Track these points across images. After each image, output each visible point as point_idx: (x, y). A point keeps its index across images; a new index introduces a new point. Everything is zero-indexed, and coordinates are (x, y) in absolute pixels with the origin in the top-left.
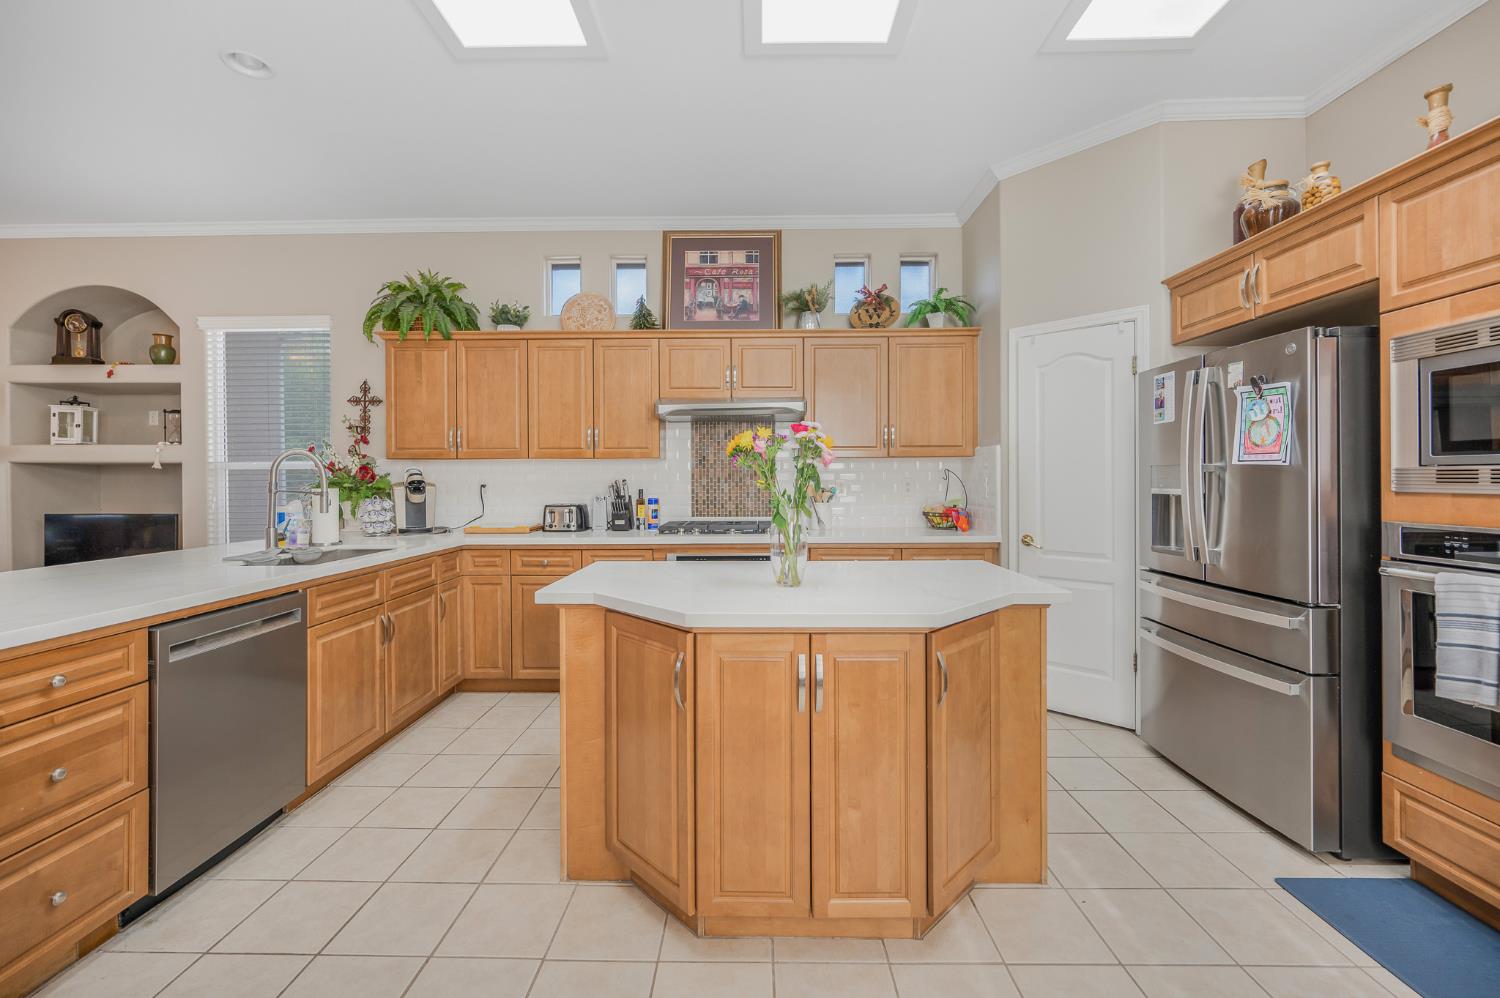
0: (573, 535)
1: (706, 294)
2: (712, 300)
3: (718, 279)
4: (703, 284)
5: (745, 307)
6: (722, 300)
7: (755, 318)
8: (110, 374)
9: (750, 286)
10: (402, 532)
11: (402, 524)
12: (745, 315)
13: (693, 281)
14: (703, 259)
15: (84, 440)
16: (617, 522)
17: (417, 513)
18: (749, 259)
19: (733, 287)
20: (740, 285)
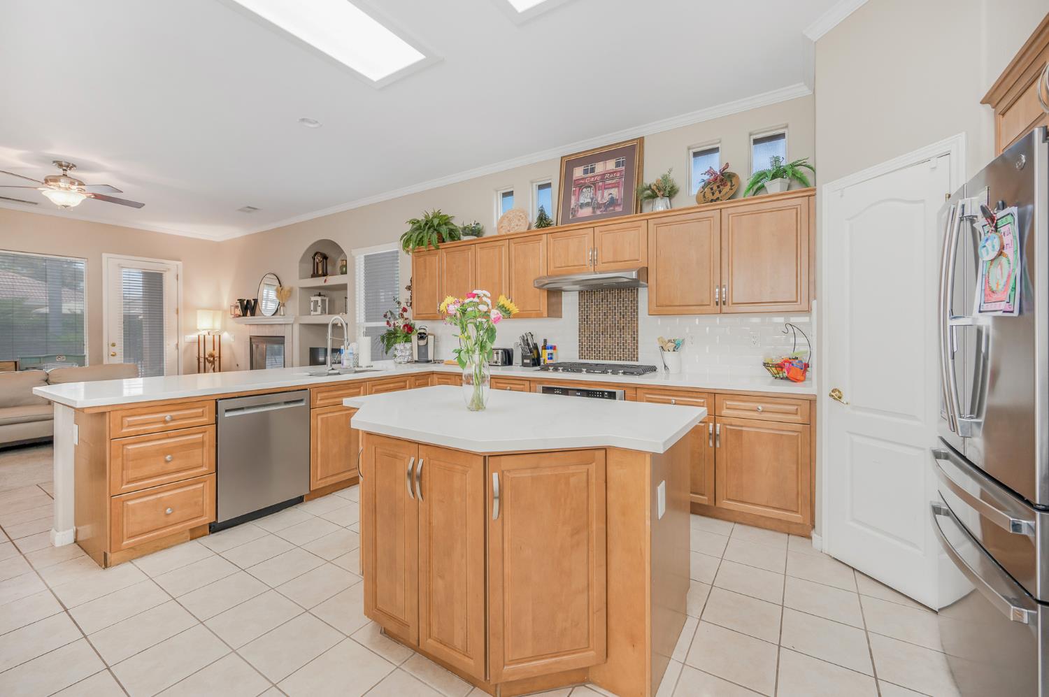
0: (500, 368)
1: (586, 196)
2: (590, 201)
3: (594, 184)
4: (584, 190)
5: (613, 202)
6: (597, 200)
7: (619, 209)
8: (325, 281)
9: (616, 186)
10: (416, 361)
11: (416, 358)
12: (612, 208)
13: (577, 189)
14: (586, 172)
15: (322, 313)
16: (525, 361)
17: (423, 351)
18: (618, 165)
19: (605, 189)
20: (610, 186)
